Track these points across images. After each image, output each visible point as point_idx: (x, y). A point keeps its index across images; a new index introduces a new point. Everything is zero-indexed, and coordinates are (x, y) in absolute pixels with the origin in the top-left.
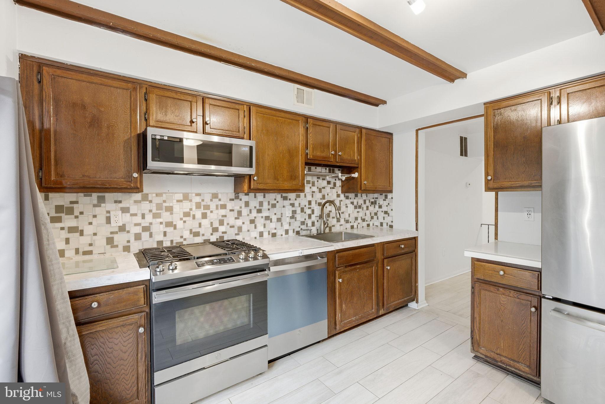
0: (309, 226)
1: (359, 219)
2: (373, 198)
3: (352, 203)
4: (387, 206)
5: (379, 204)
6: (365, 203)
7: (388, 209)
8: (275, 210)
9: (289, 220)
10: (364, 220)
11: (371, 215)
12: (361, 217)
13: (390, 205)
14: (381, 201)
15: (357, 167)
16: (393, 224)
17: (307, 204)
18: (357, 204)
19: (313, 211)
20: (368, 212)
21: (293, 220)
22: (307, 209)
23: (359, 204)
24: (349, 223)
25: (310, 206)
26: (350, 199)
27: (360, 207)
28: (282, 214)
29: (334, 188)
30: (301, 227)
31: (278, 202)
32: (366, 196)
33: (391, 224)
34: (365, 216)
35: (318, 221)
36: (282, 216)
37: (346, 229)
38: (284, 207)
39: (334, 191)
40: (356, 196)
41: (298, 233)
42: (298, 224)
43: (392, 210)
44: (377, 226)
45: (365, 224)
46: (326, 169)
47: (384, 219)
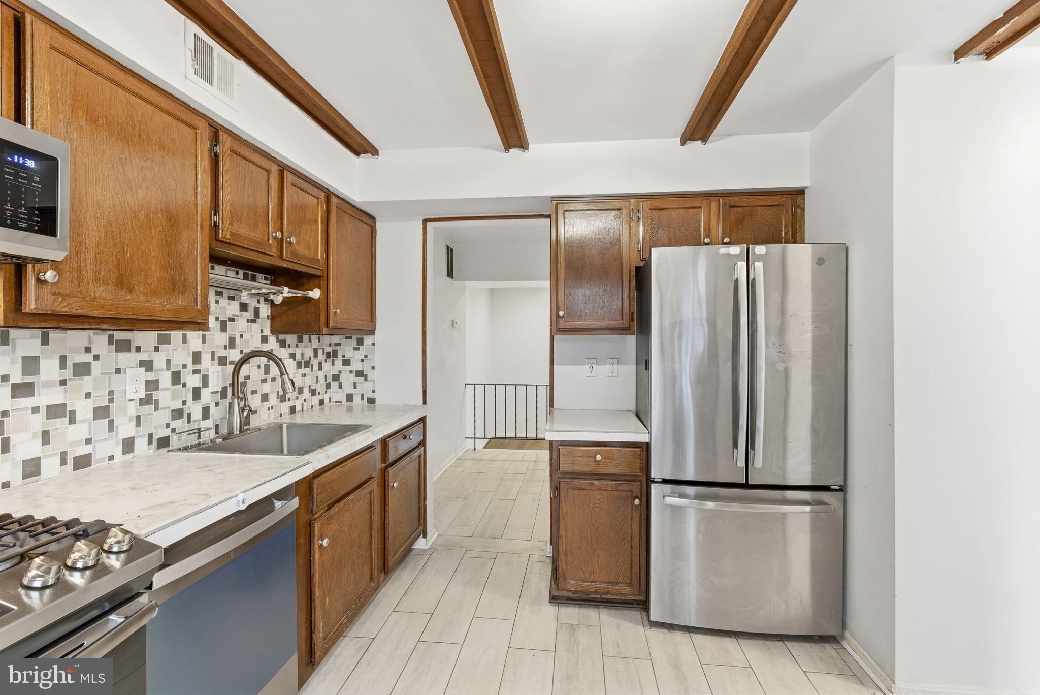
0: (195, 421)
1: (306, 390)
2: (330, 345)
3: (293, 356)
4: (362, 360)
5: (343, 356)
6: (316, 355)
7: (365, 367)
8: (87, 383)
9: (137, 410)
10: (313, 392)
11: (326, 381)
12: (310, 386)
13: (370, 359)
14: (347, 349)
15: (320, 277)
16: (376, 396)
17: (189, 361)
18: (302, 359)
19: (205, 381)
20: (321, 375)
21: (149, 408)
22: (188, 374)
23: (306, 358)
24: (286, 401)
25: (197, 367)
26: (289, 346)
27: (307, 364)
28: (111, 393)
29: (254, 321)
30: (172, 426)
31: (96, 357)
32: (317, 341)
33: (371, 395)
34: (317, 382)
35: (217, 404)
36: (111, 400)
37: (281, 415)
38: (118, 371)
39: (256, 327)
40: (300, 340)
41: (164, 443)
42: (164, 416)
43: (373, 368)
44: (341, 402)
45: (315, 400)
46: (237, 273)
47: (355, 387)
